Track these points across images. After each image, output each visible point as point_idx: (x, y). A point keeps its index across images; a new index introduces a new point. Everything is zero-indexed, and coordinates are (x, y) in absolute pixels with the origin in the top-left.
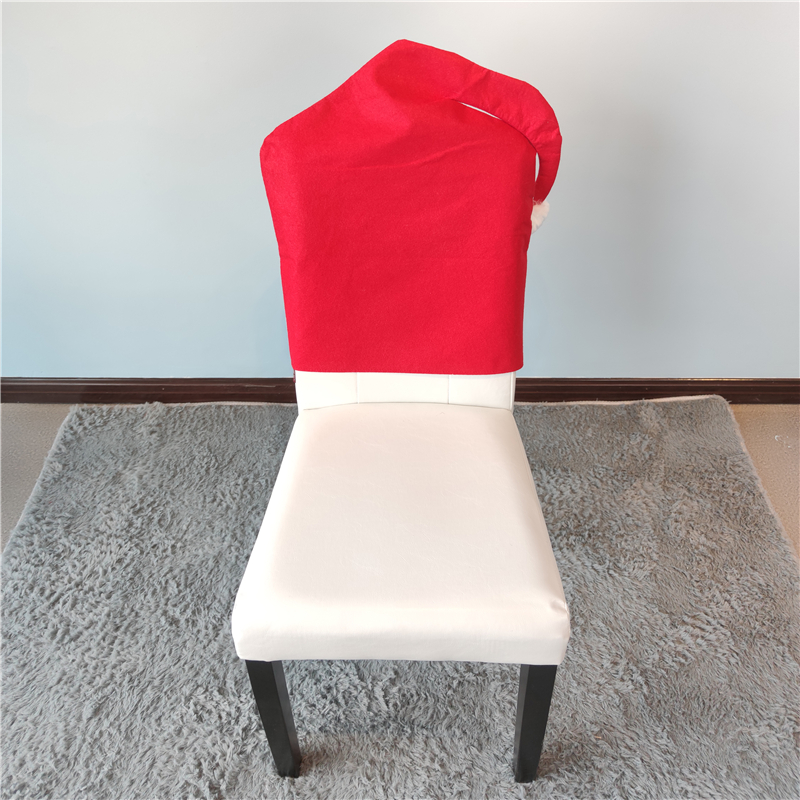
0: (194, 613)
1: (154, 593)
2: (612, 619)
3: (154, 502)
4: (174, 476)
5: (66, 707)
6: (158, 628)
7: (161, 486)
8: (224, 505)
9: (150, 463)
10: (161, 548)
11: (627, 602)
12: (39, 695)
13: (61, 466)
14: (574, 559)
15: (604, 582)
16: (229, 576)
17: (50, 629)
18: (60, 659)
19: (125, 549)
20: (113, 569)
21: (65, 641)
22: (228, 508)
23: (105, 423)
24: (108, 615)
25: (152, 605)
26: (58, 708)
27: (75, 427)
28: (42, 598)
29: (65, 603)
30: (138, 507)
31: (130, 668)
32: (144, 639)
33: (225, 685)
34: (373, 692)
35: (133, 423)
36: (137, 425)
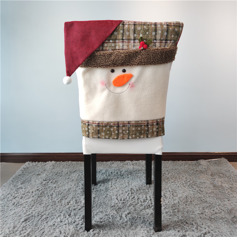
7: (52, 176)
20: (35, 192)
21: (17, 205)
26: (12, 220)
28: (11, 197)
29: (18, 197)
30: (45, 179)
31: (38, 211)
33: (70, 215)
34: (122, 216)
35: (45, 165)
36: (46, 165)
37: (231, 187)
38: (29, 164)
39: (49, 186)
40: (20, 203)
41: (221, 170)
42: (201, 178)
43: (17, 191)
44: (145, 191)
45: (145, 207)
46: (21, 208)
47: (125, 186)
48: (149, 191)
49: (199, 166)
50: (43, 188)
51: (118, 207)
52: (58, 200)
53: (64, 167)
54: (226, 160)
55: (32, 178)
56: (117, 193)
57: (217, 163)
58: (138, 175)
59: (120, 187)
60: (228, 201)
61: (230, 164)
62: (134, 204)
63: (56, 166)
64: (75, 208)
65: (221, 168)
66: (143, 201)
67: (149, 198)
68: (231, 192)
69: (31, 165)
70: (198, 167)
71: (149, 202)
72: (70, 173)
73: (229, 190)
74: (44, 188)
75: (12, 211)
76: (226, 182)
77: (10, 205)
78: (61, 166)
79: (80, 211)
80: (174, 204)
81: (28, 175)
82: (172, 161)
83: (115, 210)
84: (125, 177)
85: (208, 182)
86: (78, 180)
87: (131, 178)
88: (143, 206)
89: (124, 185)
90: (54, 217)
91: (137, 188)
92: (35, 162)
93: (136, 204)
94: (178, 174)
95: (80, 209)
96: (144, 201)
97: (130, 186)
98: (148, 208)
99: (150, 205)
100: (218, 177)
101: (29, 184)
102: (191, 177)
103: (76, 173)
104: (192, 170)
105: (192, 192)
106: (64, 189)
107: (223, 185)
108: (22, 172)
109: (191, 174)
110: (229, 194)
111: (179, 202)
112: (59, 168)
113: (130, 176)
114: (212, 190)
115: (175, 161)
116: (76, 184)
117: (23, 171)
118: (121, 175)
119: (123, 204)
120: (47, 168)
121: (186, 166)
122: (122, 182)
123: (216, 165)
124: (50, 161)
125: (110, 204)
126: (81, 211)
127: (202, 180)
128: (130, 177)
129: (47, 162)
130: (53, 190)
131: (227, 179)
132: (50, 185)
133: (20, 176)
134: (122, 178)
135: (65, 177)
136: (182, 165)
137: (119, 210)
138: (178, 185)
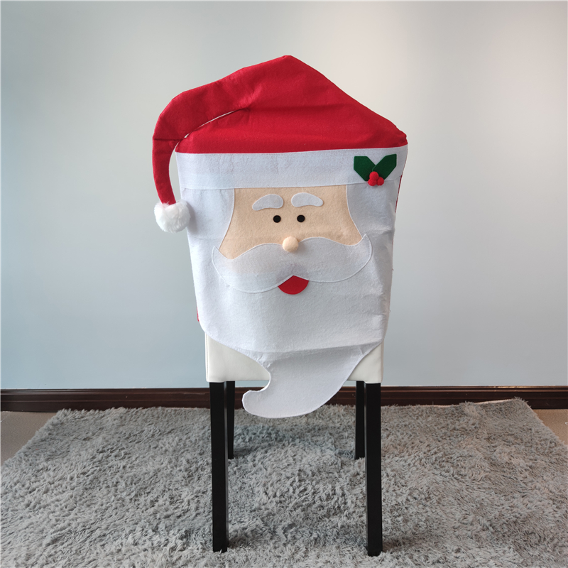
0: (136, 496)
1: (108, 487)
2: (460, 498)
3: (112, 449)
4: (128, 438)
5: (31, 539)
6: (107, 503)
7: (118, 441)
8: (164, 449)
9: (113, 432)
10: (115, 467)
11: (471, 491)
12: (10, 534)
13: (47, 434)
14: (426, 470)
15: (451, 482)
16: (165, 479)
17: (26, 502)
18: (30, 517)
19: (87, 468)
20: (78, 477)
21: (37, 508)
22: (166, 451)
23: (82, 417)
24: (72, 497)
25: (105, 492)
26: (24, 540)
27: (60, 419)
28: (23, 488)
29: (39, 490)
30: (101, 450)
31: (83, 520)
32: (97, 507)
33: (157, 529)
34: (275, 532)
35: (102, 417)
36: (105, 417)
37: (531, 467)
38: (66, 415)
39: (110, 465)
40: (42, 504)
41: (511, 429)
42: (464, 446)
43: (36, 476)
44: (331, 475)
45: (329, 511)
46: (45, 515)
47: (286, 464)
48: (340, 476)
49: (461, 419)
50: (95, 468)
51: (266, 512)
52: (130, 497)
53: (146, 422)
54: (525, 404)
55: (71, 446)
56: (267, 480)
57: (503, 409)
58: (318, 438)
59: (274, 466)
60: (523, 497)
61: (533, 413)
62: (304, 504)
63: (128, 419)
64: (169, 513)
65: (512, 424)
66: (324, 497)
67: (339, 491)
68: (530, 478)
69: (69, 417)
70: (458, 420)
71: (338, 499)
72: (160, 434)
73: (527, 474)
74: (98, 468)
75: (23, 521)
76: (519, 455)
77: (20, 507)
78: (138, 420)
79: (180, 520)
80: (398, 504)
81: (61, 441)
82: (399, 405)
83: (259, 518)
84: (286, 443)
85: (480, 455)
86: (178, 452)
87: (302, 446)
88: (326, 508)
89: (284, 461)
90: (120, 533)
91: (313, 468)
92: (80, 409)
93: (310, 505)
94: (411, 436)
95: (179, 517)
96: (329, 498)
97: (299, 463)
98: (335, 514)
99: (342, 507)
100: (504, 442)
101: (64, 461)
102: (440, 444)
103: (173, 435)
104: (443, 427)
105: (439, 478)
106: (144, 470)
107: (514, 461)
108: (50, 434)
109: (441, 437)
110: (524, 483)
111: (408, 500)
112: (134, 424)
113: (298, 441)
114: (487, 472)
115: (405, 405)
116: (174, 460)
117: (51, 430)
118: (278, 439)
119: (279, 505)
120: (107, 424)
121: (430, 419)
122: (278, 455)
123: (499, 415)
124: (113, 408)
125: (249, 504)
126: (182, 521)
127: (465, 450)
128: (298, 444)
129: (107, 411)
130: (118, 473)
131: (523, 447)
132: (113, 461)
133: (43, 443)
134: (280, 445)
135: (147, 444)
136: (422, 415)
137: (270, 518)
138: (409, 461)
